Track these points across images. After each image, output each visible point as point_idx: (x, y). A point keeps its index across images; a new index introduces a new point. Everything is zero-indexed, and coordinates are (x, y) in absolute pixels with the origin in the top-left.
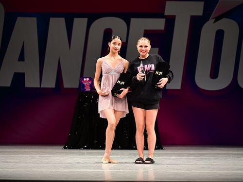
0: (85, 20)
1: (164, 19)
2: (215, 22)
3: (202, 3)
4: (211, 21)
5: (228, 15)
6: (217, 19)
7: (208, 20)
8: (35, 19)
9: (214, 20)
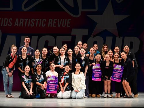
0: (37, 37)
1: (71, 37)
2: (93, 38)
3: (88, 29)
4: (91, 37)
5: (99, 34)
6: (94, 36)
7: (90, 37)
8: (15, 36)
9: (93, 37)
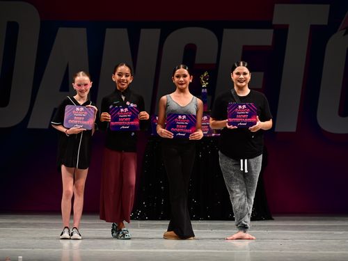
3: (327, 7)
4: (340, 33)
7: (336, 31)
9: (344, 31)
